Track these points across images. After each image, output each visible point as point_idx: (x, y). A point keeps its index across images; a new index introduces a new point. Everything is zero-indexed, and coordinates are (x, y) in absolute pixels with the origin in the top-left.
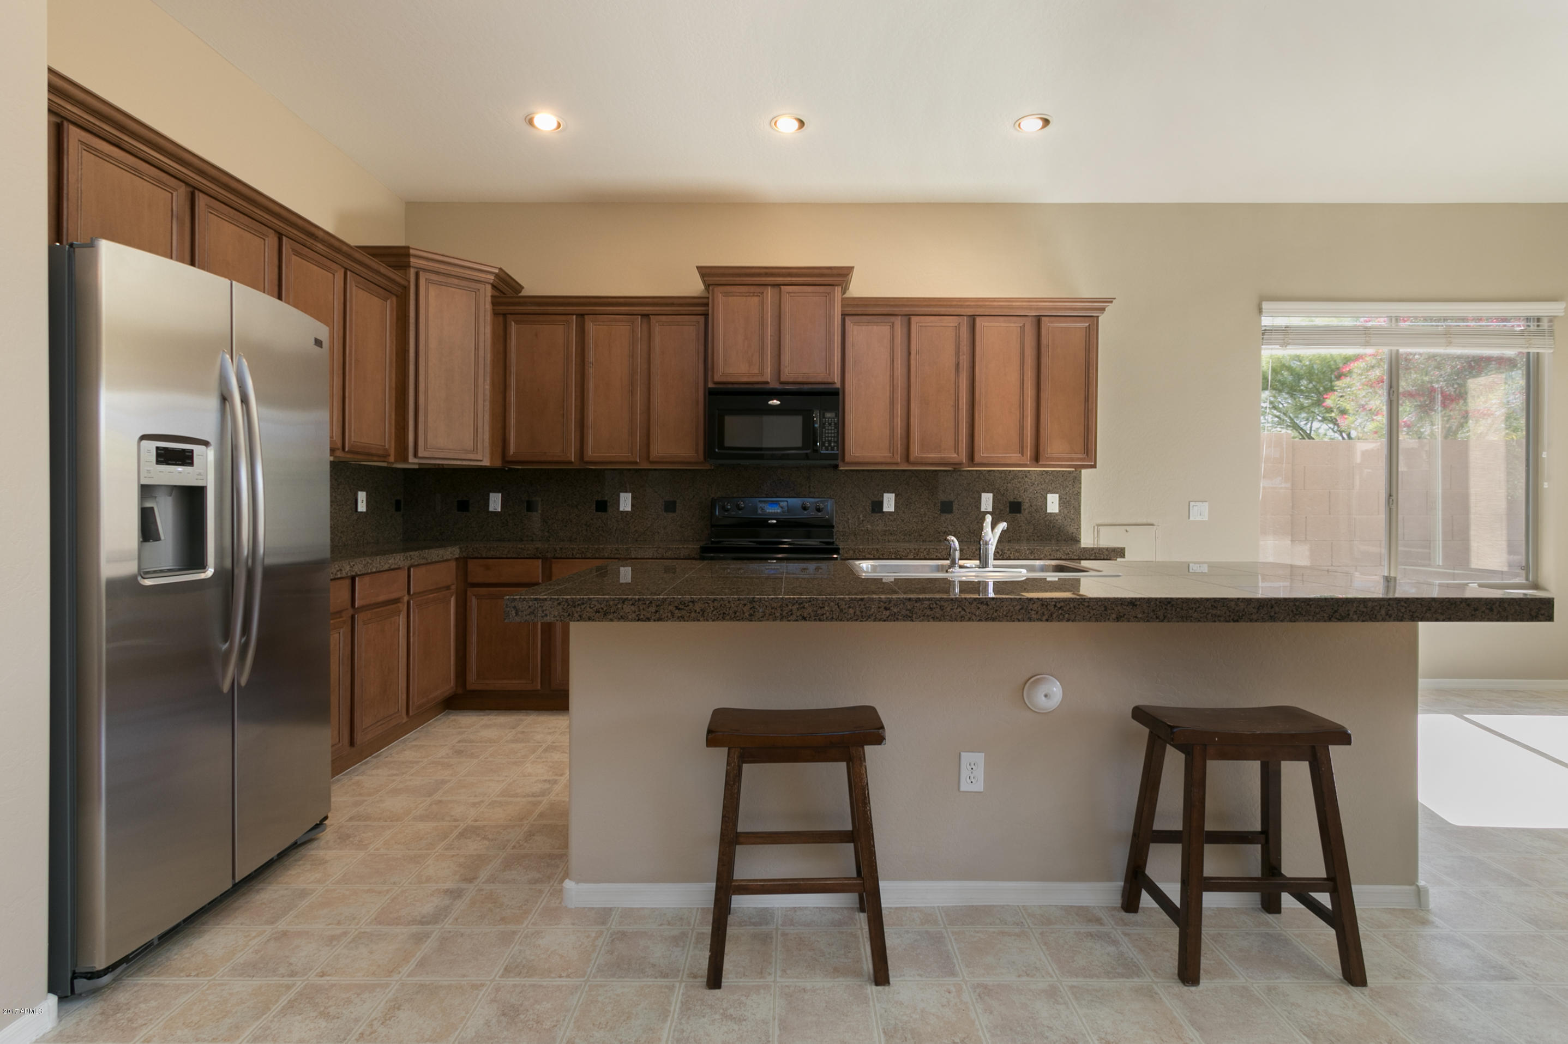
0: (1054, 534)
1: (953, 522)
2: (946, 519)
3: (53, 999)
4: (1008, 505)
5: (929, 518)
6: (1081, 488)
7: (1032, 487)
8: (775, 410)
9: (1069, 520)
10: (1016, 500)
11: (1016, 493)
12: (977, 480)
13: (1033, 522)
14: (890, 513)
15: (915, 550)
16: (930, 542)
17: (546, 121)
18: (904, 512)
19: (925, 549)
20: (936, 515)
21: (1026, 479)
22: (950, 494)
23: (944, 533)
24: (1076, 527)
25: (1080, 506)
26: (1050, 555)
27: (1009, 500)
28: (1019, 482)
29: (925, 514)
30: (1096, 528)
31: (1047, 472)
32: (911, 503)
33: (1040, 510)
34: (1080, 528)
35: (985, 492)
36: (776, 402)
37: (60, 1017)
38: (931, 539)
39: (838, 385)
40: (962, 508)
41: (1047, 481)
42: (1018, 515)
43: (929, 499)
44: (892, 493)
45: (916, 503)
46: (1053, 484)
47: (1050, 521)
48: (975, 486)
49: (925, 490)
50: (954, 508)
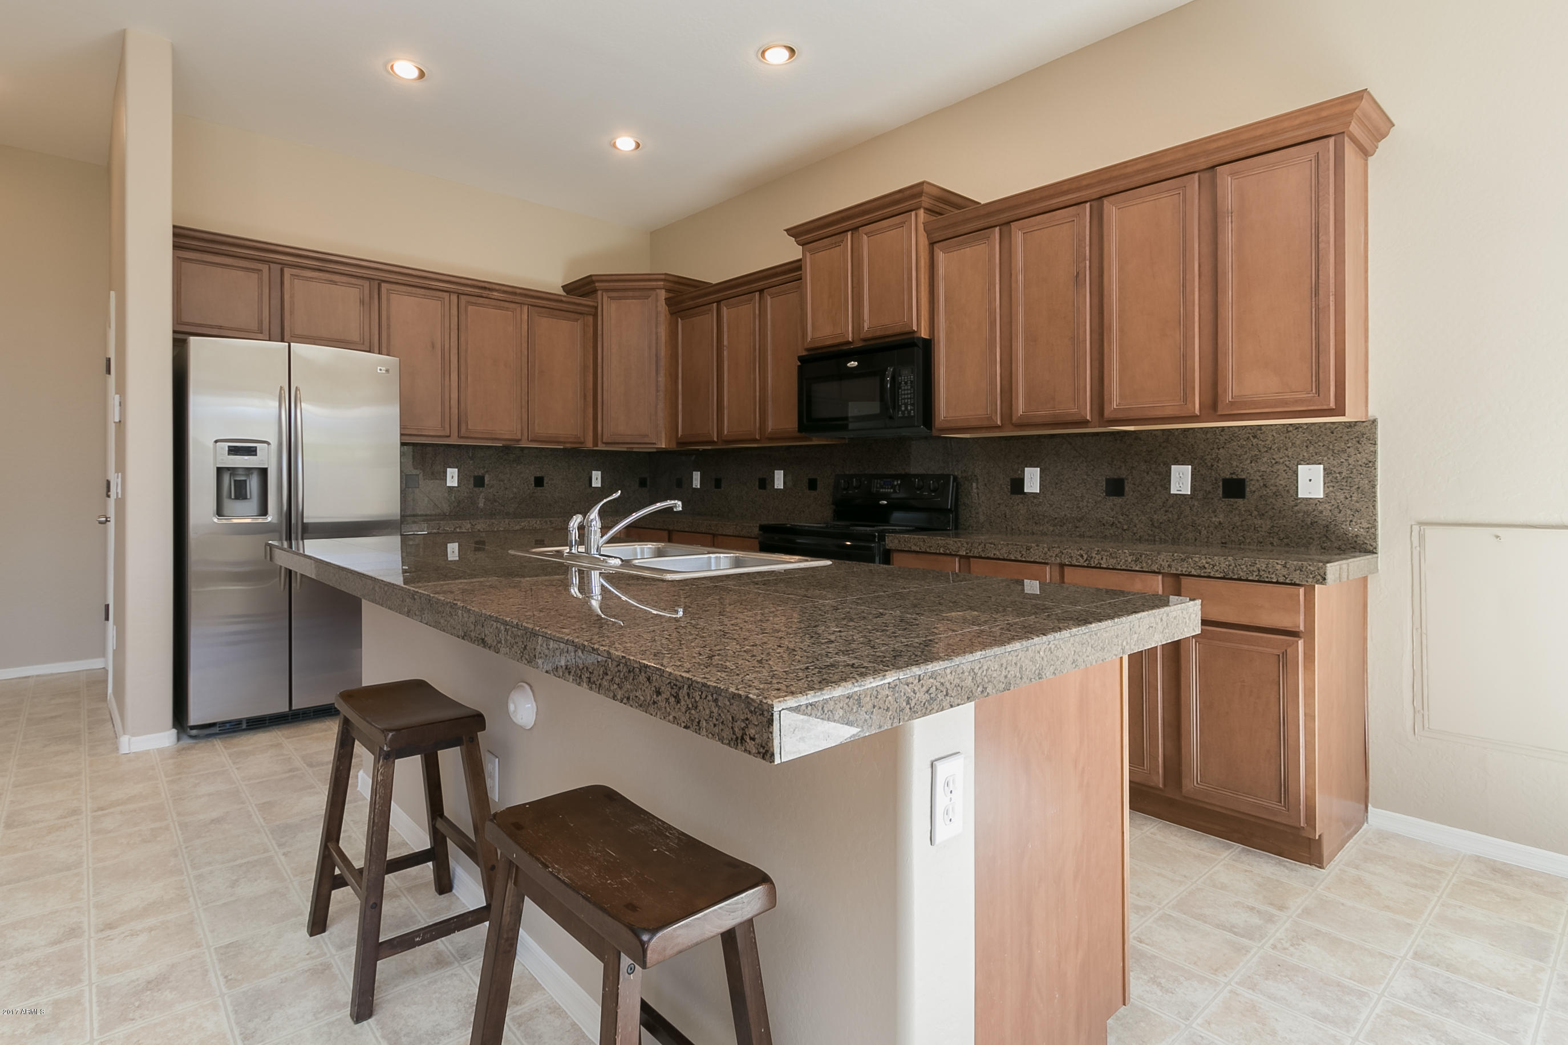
0: (1316, 536)
1: (1125, 510)
2: (1114, 505)
3: (174, 731)
4: (1221, 484)
5: (1088, 502)
6: (1375, 452)
7: (1268, 455)
8: (852, 373)
9: (1349, 512)
10: (1234, 477)
11: (1235, 464)
12: (1164, 445)
13: (1270, 513)
14: (1034, 495)
15: (967, 543)
16: (1091, 537)
17: (625, 143)
18: (1052, 494)
19: (980, 544)
20: (1099, 499)
21: (1255, 441)
22: (1120, 468)
23: (1112, 525)
24: (1365, 525)
25: (1374, 487)
26: (1169, 566)
27: (1223, 475)
28: (1242, 446)
29: (1082, 497)
30: (1416, 528)
31: (1297, 427)
32: (1061, 481)
33: (1284, 494)
34: (1375, 527)
35: (1177, 463)
36: (853, 364)
37: (179, 739)
38: (1091, 534)
39: (924, 334)
40: (1140, 488)
41: (1298, 442)
42: (1240, 501)
43: (1088, 475)
44: (1037, 467)
45: (1070, 481)
46: (1311, 449)
47: (1307, 513)
48: (1160, 454)
49: (1082, 463)
50: (1127, 489)
